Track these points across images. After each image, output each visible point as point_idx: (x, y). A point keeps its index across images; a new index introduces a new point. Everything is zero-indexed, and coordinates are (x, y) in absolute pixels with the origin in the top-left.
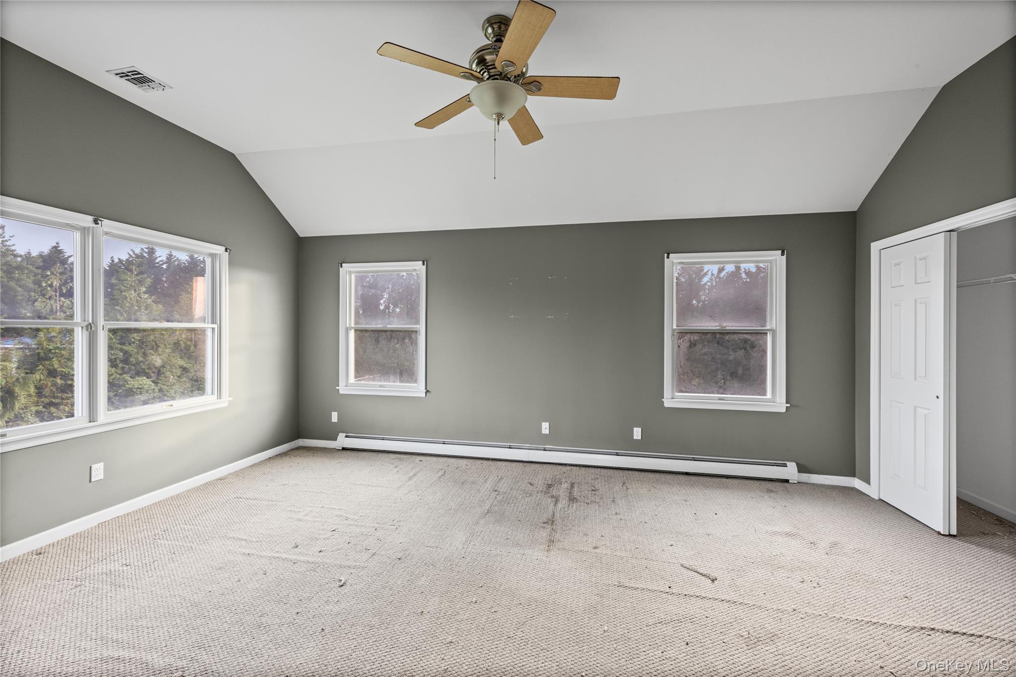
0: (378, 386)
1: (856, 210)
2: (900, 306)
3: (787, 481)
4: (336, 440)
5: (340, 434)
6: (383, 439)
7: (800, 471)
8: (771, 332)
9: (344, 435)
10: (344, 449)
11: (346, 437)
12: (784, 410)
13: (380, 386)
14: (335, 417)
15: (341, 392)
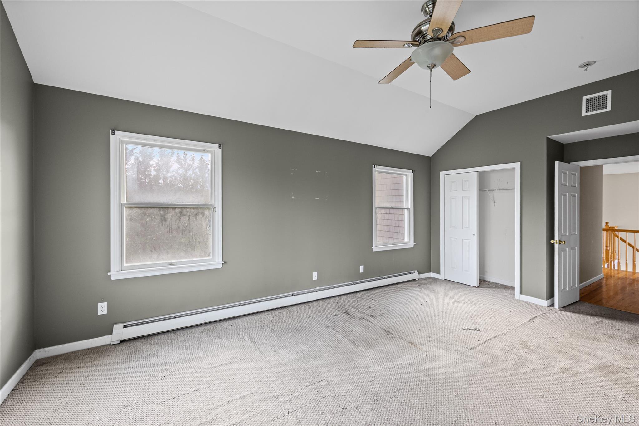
0: (167, 265)
1: (431, 156)
2: (455, 199)
3: (415, 280)
4: (111, 333)
5: (114, 326)
6: (175, 317)
7: (419, 273)
8: (408, 210)
9: (122, 325)
10: (121, 342)
11: (124, 327)
12: (413, 247)
13: (169, 264)
14: (102, 309)
15: (113, 278)
